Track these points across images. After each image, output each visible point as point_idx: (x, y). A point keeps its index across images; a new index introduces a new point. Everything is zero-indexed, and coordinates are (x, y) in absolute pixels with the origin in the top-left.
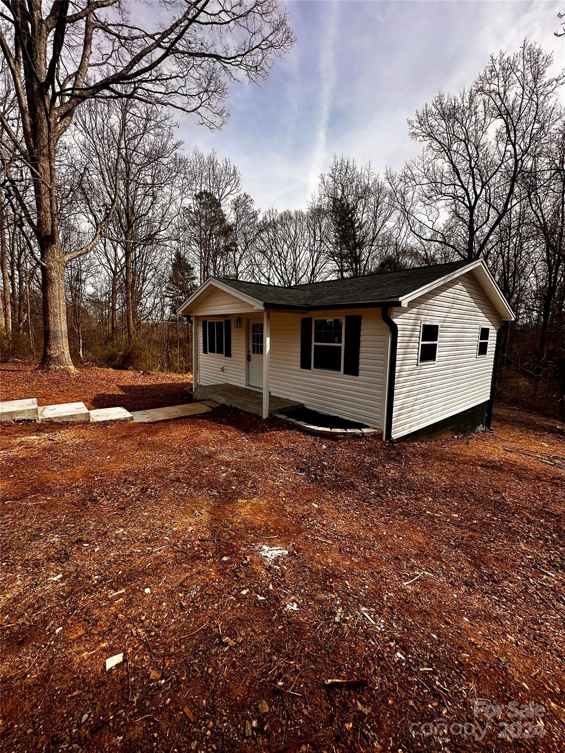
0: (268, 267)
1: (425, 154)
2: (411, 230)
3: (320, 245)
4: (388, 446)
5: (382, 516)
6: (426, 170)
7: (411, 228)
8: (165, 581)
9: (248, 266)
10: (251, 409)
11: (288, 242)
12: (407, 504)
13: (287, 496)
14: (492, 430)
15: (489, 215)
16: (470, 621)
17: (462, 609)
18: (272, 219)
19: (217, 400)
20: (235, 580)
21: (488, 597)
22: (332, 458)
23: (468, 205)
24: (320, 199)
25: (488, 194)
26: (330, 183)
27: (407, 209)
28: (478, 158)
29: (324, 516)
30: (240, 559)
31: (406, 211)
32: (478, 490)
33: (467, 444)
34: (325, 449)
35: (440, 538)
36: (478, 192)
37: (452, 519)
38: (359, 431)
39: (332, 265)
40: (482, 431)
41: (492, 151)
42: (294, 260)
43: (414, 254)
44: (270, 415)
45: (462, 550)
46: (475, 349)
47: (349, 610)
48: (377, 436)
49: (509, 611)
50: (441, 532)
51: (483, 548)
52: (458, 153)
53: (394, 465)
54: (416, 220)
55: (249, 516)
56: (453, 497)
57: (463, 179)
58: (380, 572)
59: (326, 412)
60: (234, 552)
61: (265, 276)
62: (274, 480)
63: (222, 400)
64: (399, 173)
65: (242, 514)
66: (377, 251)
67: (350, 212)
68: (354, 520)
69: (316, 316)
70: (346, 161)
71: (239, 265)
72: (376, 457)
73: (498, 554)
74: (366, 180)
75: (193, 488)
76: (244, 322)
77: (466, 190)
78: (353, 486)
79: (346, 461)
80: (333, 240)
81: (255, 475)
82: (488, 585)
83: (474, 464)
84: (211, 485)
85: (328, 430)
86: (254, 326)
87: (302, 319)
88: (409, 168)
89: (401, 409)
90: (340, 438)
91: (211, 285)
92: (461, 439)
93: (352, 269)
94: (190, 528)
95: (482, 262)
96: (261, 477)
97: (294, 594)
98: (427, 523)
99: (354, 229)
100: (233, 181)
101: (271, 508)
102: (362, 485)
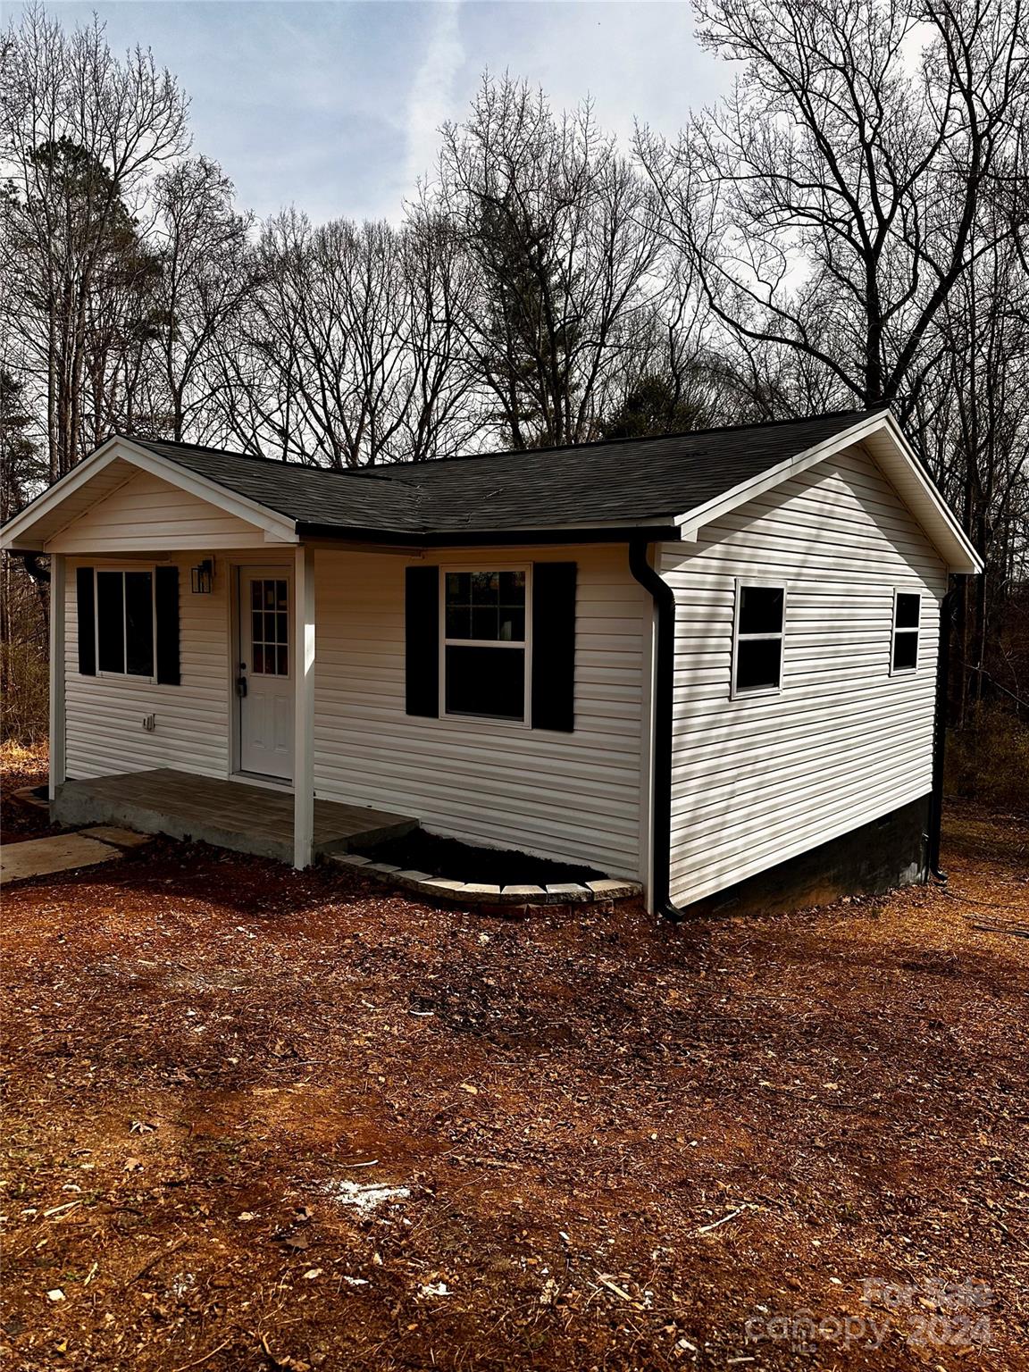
0: (284, 396)
1: (740, 95)
2: (712, 306)
3: (447, 334)
4: (663, 927)
5: (649, 1100)
6: (746, 141)
7: (711, 299)
8: (97, 1273)
9: (214, 391)
10: (256, 842)
11: (344, 317)
12: (712, 1069)
13: (389, 1073)
14: (943, 878)
15: (916, 275)
16: (845, 1282)
17: (828, 1263)
18: (291, 245)
19: (138, 825)
20: (284, 1254)
21: (890, 1240)
22: (508, 968)
23: (861, 244)
24: (444, 197)
25: (910, 218)
26: (473, 150)
27: (699, 244)
28: (880, 119)
29: (495, 1111)
30: (287, 1214)
31: (695, 250)
32: (891, 1025)
33: (875, 915)
34: (488, 945)
35: (791, 1136)
36: (886, 212)
37: (822, 1094)
38: (581, 889)
39: (483, 398)
40: (918, 883)
41: (915, 106)
42: (365, 376)
43: (721, 372)
44: (318, 858)
45: (840, 1157)
46: (884, 653)
47: (571, 1282)
48: (630, 901)
49: (933, 1261)
50: (792, 1125)
51: (892, 1149)
52: (827, 99)
53: (677, 978)
54: (723, 277)
55: (289, 1125)
56: (828, 1044)
57: (845, 172)
58: (644, 1212)
59: (484, 842)
60: (266, 1202)
61: (273, 425)
62: (348, 1036)
63: (153, 822)
64: (673, 141)
65: (271, 1121)
66: (617, 362)
67: (535, 241)
68: (576, 1114)
69: (450, 563)
70: (518, 91)
71: (183, 384)
72: (628, 958)
73: (923, 1159)
74: (579, 153)
75: (113, 1067)
76: (224, 572)
77: (854, 204)
78: (570, 1036)
79: (548, 973)
80: (487, 321)
81: (292, 1024)
82: (894, 1219)
83: (887, 963)
84: (168, 1057)
85: (493, 889)
86: (256, 585)
87: (408, 570)
88: (699, 128)
89: (693, 822)
90: (529, 913)
91: (118, 461)
92: (860, 904)
93: (545, 413)
94: (131, 1164)
95: (887, 418)
96: (310, 1029)
97: (436, 1267)
98: (759, 1106)
99: (546, 290)
100: (162, 120)
101: (349, 1102)
102: (593, 1033)
